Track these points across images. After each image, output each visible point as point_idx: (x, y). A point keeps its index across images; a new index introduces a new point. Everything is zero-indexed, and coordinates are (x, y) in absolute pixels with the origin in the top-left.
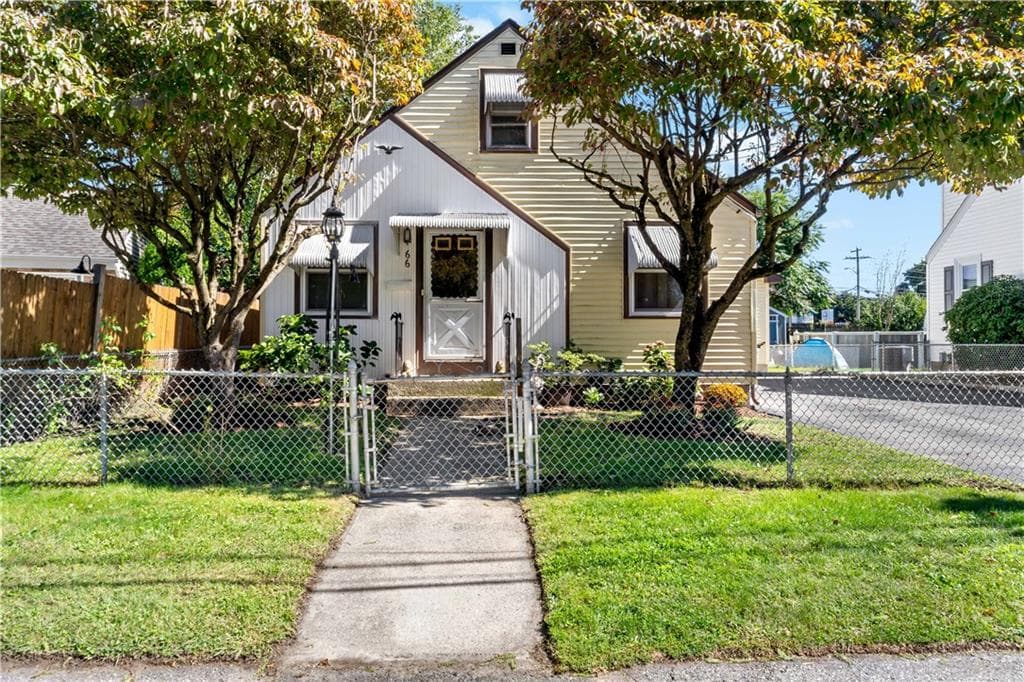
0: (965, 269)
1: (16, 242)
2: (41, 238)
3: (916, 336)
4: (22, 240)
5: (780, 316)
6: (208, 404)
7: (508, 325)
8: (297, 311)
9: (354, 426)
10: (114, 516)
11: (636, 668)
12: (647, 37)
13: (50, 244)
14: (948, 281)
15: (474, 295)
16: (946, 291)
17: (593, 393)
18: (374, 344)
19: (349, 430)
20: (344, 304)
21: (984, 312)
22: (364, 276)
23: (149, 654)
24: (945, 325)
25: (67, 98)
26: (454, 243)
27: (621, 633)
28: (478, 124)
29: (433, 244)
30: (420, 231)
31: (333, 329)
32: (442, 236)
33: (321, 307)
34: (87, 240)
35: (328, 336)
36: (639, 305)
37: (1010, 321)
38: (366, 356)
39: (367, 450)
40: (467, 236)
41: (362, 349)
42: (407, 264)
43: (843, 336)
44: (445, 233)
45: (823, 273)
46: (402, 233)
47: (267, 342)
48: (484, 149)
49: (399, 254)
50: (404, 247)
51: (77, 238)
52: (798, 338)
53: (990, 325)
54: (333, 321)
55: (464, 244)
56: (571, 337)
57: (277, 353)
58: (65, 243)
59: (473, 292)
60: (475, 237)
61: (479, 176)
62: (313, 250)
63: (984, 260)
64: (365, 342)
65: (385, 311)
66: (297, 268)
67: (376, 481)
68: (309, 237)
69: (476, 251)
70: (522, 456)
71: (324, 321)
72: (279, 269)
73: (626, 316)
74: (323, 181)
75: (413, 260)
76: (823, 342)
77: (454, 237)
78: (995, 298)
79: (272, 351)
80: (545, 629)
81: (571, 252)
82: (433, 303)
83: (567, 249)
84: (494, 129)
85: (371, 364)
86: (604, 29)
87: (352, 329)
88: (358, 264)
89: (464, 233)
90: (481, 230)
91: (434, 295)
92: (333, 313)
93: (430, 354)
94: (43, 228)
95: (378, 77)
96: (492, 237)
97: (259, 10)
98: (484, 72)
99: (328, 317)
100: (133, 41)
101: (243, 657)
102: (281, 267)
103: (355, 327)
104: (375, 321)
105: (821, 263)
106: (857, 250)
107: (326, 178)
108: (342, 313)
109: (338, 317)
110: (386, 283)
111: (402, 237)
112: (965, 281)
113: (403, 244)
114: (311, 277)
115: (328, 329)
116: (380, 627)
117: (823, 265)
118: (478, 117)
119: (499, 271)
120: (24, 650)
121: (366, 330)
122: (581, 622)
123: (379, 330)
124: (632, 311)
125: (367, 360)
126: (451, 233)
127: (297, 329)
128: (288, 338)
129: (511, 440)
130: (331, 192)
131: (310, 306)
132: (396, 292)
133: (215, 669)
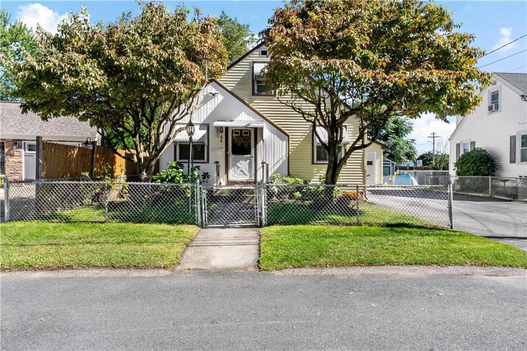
0: (464, 144)
1: (51, 129)
2: (62, 128)
4: (54, 128)
6: (145, 194)
7: (263, 166)
8: (175, 160)
9: (199, 203)
10: (114, 232)
11: (284, 270)
12: (305, 67)
13: (66, 130)
14: (458, 149)
15: (250, 154)
16: (457, 154)
17: (298, 194)
18: (207, 173)
19: (197, 204)
20: (195, 157)
21: (468, 163)
22: (203, 146)
23: (135, 266)
24: (455, 168)
25: (93, 85)
26: (241, 133)
27: (281, 261)
28: (251, 84)
29: (232, 133)
30: (227, 128)
31: (190, 168)
32: (236, 130)
33: (185, 158)
34: (82, 128)
35: (189, 171)
36: (318, 159)
37: (479, 167)
38: (204, 178)
39: (204, 211)
40: (247, 130)
41: (203, 175)
42: (221, 141)
43: (417, 172)
44: (237, 129)
45: (413, 144)
46: (219, 129)
47: (163, 172)
48: (253, 94)
49: (218, 137)
50: (220, 134)
51: (78, 128)
52: (398, 173)
53: (471, 168)
54: (190, 164)
55: (245, 133)
56: (290, 171)
57: (167, 177)
58: (73, 129)
59: (249, 153)
60: (250, 131)
61: (251, 105)
62: (183, 136)
63: (472, 141)
64: (204, 173)
65: (212, 160)
66: (175, 143)
67: (207, 222)
68: (180, 131)
69: (250, 136)
70: (261, 214)
71: (187, 164)
72: (169, 144)
73: (313, 163)
74: (186, 110)
75: (224, 140)
76: (408, 175)
77: (241, 130)
78: (473, 157)
79: (165, 176)
80: (258, 262)
81: (290, 137)
82: (232, 157)
83: (288, 136)
84: (258, 86)
85: (207, 182)
86: (289, 63)
87: (198, 167)
88: (201, 141)
89: (245, 129)
90: (252, 128)
91: (233, 154)
92: (191, 161)
93: (231, 178)
94: (62, 123)
95: (208, 68)
96: (257, 131)
97: (164, 54)
98: (254, 62)
99: (189, 163)
100: (116, 63)
101: (164, 267)
102: (169, 143)
103: (199, 167)
104: (208, 164)
105: (412, 140)
106: (434, 134)
107: (188, 110)
108: (194, 161)
109: (192, 162)
110: (213, 149)
111: (219, 130)
112: (465, 150)
113: (219, 133)
114: (181, 146)
115: (189, 167)
116: (207, 261)
117: (413, 140)
118: (251, 81)
119: (260, 144)
120: (96, 265)
121: (204, 168)
122: (270, 259)
123: (210, 168)
124: (315, 161)
125: (204, 180)
126: (240, 129)
127: (176, 168)
128: (172, 171)
129: (257, 208)
130: (189, 115)
131: (181, 158)
132: (217, 152)
133: (156, 270)
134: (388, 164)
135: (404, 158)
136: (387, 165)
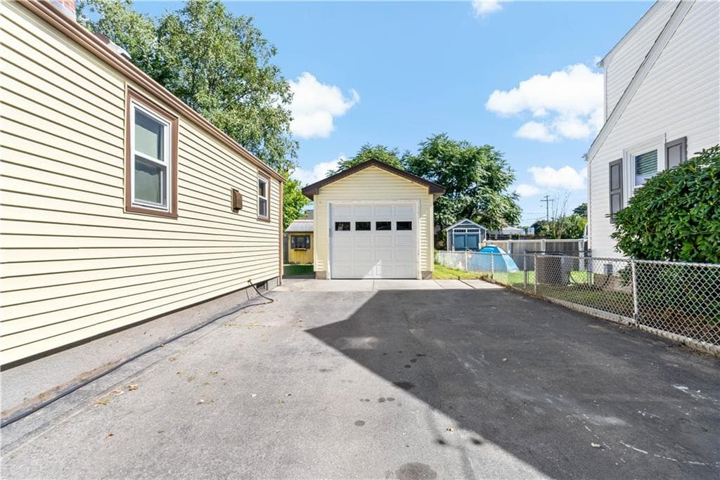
3: (577, 243)
5: (482, 229)
14: (616, 177)
16: (611, 190)
24: (615, 231)
43: (516, 243)
45: (516, 201)
117: (516, 196)
134: (476, 231)
135: (502, 221)
136: (474, 233)
